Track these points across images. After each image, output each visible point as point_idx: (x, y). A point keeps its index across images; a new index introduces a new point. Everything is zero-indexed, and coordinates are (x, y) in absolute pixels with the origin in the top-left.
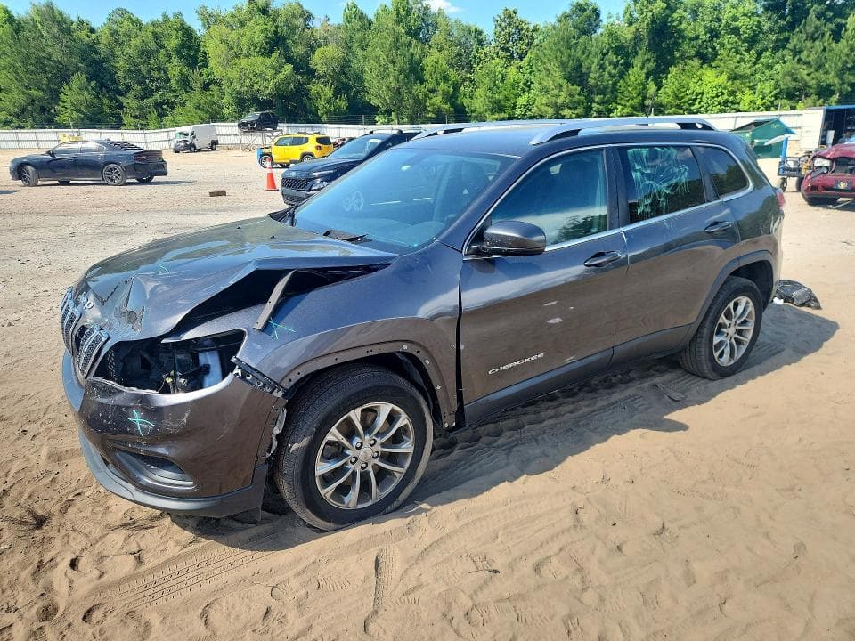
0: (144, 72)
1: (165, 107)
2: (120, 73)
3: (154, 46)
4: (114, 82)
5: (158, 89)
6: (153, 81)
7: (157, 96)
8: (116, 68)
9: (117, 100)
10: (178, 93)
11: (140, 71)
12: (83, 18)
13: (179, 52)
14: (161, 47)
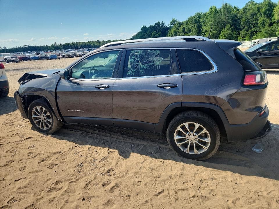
0: (251, 22)
1: (254, 33)
2: (242, 23)
3: (256, 12)
4: (239, 26)
5: (254, 27)
6: (253, 24)
7: (253, 30)
8: (241, 21)
9: (239, 32)
10: (260, 28)
11: (249, 21)
12: (236, 6)
13: (265, 13)
14: (259, 12)
